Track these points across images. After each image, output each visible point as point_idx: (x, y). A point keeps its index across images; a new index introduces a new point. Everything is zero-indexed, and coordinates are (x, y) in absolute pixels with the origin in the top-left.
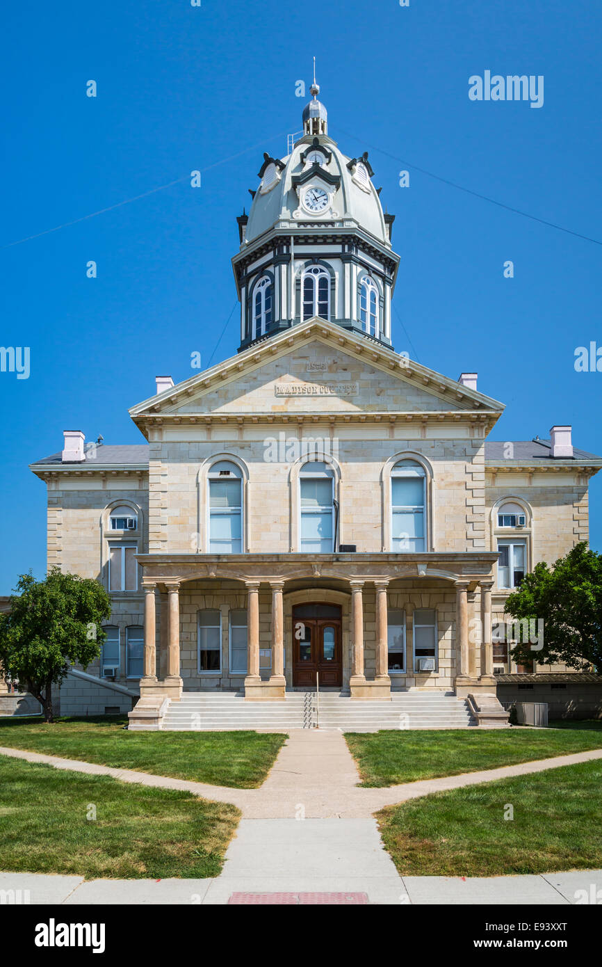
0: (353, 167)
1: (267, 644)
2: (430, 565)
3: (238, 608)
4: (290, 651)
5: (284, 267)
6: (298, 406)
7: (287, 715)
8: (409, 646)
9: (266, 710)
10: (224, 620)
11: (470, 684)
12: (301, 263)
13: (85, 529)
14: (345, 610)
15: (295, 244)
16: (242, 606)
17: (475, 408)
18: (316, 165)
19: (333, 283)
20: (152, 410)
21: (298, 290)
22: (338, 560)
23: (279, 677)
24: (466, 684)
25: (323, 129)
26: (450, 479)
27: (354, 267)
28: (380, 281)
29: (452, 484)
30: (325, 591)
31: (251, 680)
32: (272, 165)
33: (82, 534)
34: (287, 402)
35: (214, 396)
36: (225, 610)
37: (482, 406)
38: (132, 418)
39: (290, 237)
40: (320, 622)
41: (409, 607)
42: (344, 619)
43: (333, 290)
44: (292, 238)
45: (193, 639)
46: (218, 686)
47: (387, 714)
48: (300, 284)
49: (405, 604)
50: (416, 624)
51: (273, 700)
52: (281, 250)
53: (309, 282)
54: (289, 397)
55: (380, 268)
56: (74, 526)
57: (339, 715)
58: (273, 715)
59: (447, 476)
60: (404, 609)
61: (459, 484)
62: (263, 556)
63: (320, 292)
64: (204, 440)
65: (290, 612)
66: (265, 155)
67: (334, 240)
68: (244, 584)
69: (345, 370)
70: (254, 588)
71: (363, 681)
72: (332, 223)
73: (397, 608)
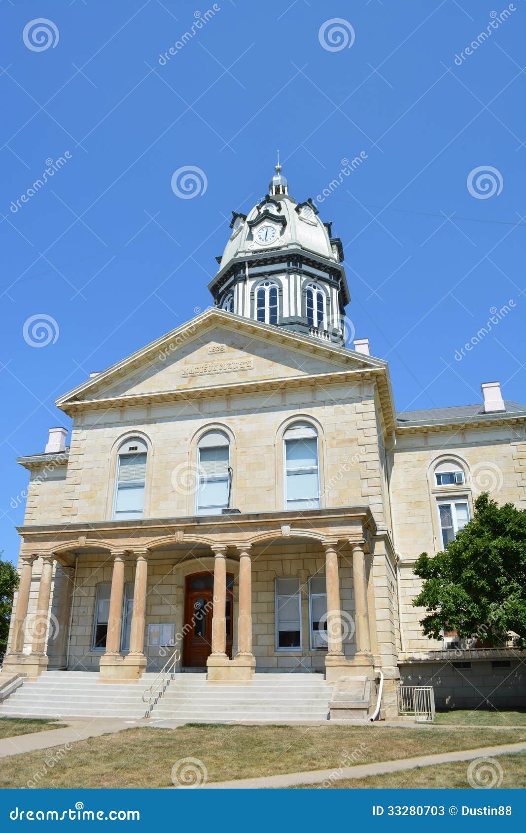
0: (300, 209)
2: (293, 525)
5: (241, 285)
6: (199, 383)
8: (305, 618)
11: (341, 664)
12: (255, 280)
14: (236, 580)
15: (249, 267)
17: (360, 368)
18: (267, 211)
19: (281, 291)
20: (75, 399)
21: (252, 300)
24: (337, 664)
26: (341, 437)
27: (298, 277)
28: (328, 287)
29: (344, 441)
31: (107, 658)
32: (238, 218)
34: (190, 381)
35: (128, 382)
37: (365, 366)
38: (58, 407)
39: (245, 262)
41: (303, 573)
42: (235, 589)
43: (281, 296)
44: (246, 263)
48: (254, 295)
50: (313, 592)
51: (126, 682)
52: (239, 273)
53: (261, 293)
54: (192, 376)
55: (326, 276)
59: (338, 435)
61: (351, 441)
63: (271, 299)
66: (234, 213)
67: (280, 259)
68: (108, 551)
69: (241, 349)
70: (120, 556)
71: (226, 661)
72: (278, 248)
73: (290, 576)
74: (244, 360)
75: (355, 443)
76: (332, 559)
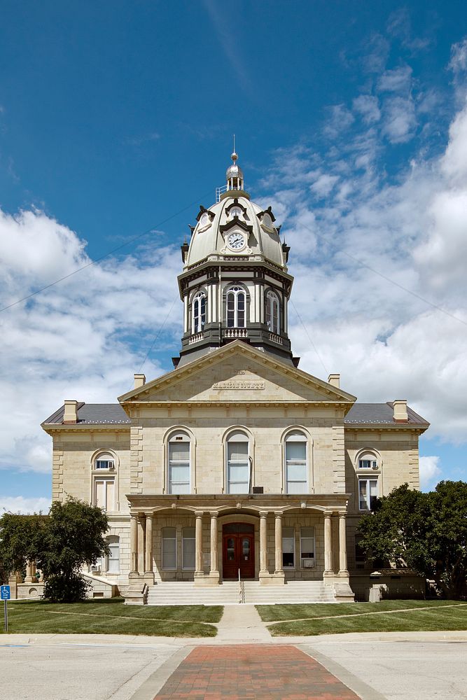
0: (262, 217)
1: (205, 550)
2: (307, 502)
3: (188, 527)
4: (221, 555)
5: (214, 286)
6: (226, 396)
7: (221, 596)
8: (297, 551)
9: (207, 593)
10: (178, 534)
12: (226, 283)
13: (78, 468)
14: (256, 528)
15: (222, 271)
16: (190, 525)
17: (338, 399)
18: (236, 218)
19: (248, 298)
20: (133, 398)
21: (224, 302)
22: (252, 498)
23: (215, 573)
25: (240, 185)
26: (323, 444)
29: (324, 446)
30: (243, 515)
32: (206, 214)
33: (77, 472)
34: (219, 393)
35: (173, 389)
36: (179, 527)
39: (218, 266)
40: (241, 535)
41: (297, 526)
42: (256, 533)
43: (248, 302)
44: (220, 267)
45: (159, 546)
46: (175, 578)
47: (281, 595)
48: (225, 298)
49: (294, 524)
50: (302, 536)
51: (212, 586)
52: (212, 275)
53: (231, 297)
54: (220, 390)
55: (280, 285)
56: (71, 466)
57: (252, 595)
58: (212, 596)
59: (321, 442)
60: (294, 527)
61: (328, 446)
62: (205, 496)
63: (238, 303)
64: (166, 417)
65: (221, 529)
66: (201, 207)
67: (248, 269)
68: (193, 513)
69: (256, 373)
70: (200, 516)
71: (268, 574)
72: (247, 257)
73: (290, 527)
74: (258, 382)
75: (330, 448)
76: (327, 522)
